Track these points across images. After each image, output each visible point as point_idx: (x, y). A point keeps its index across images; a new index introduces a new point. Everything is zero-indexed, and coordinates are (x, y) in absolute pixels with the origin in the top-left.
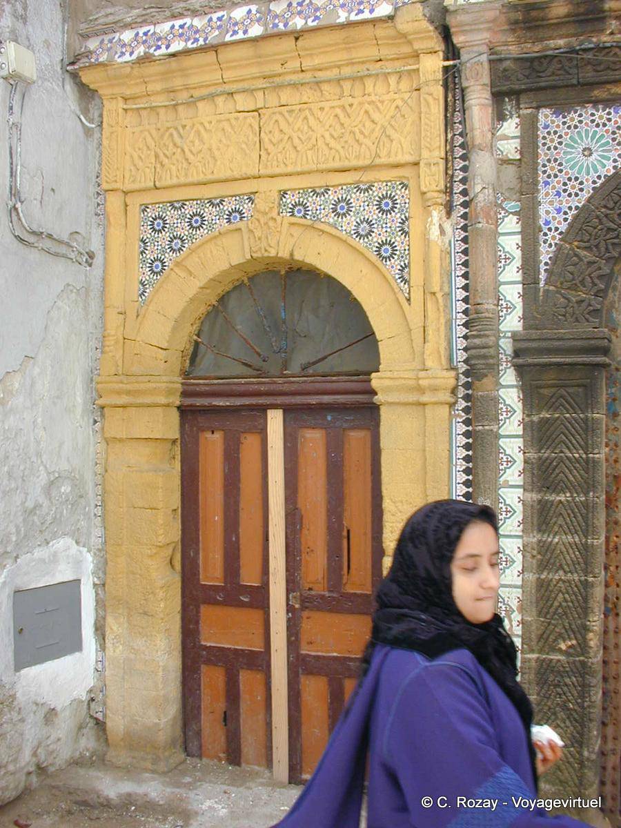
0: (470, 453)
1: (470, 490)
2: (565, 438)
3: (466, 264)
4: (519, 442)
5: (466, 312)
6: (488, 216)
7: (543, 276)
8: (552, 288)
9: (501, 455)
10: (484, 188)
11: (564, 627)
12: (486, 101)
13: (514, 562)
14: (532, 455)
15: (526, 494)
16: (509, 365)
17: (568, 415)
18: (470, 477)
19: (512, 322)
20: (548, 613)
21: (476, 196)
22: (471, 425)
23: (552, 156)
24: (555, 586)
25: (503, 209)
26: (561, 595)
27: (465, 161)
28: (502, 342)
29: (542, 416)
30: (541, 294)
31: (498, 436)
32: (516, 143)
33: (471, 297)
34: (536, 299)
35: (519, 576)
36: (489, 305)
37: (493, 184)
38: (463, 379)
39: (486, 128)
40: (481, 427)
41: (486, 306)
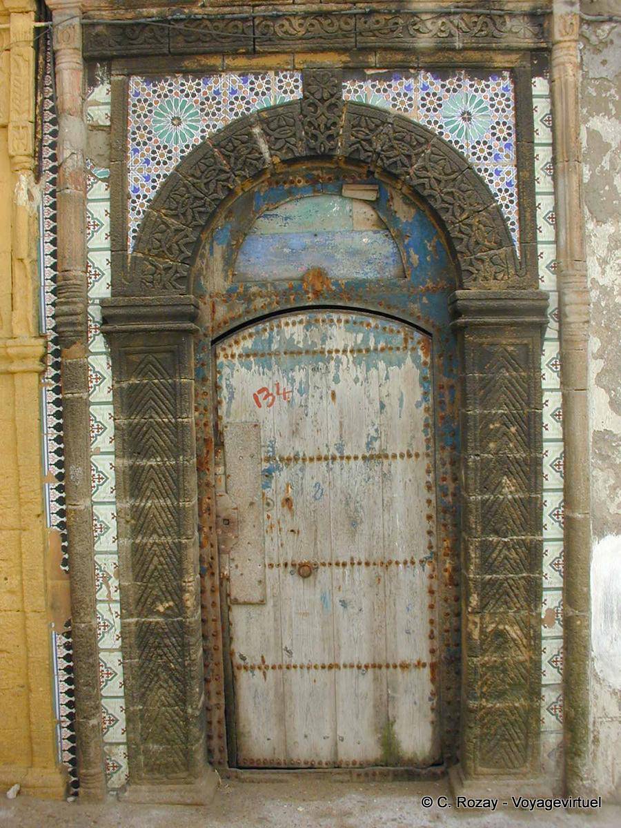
0: (61, 421)
1: (62, 458)
2: (153, 403)
3: (54, 230)
4: (109, 409)
5: (54, 279)
6: (76, 182)
7: (131, 243)
8: (140, 255)
9: (92, 423)
10: (73, 153)
11: (161, 589)
12: (77, 65)
13: (108, 528)
14: (123, 421)
15: (118, 460)
16: (98, 331)
17: (156, 381)
18: (62, 446)
19: (101, 289)
20: (144, 577)
21: (64, 161)
22: (61, 393)
23: (142, 123)
24: (150, 549)
25: (93, 175)
26: (156, 558)
27: (54, 125)
28: (91, 309)
29: (131, 382)
30: (129, 260)
31: (88, 404)
32: (107, 110)
33: (59, 264)
34: (124, 266)
35: (114, 542)
36: (77, 272)
37: (82, 150)
38: (52, 347)
39: (77, 93)
40: (70, 395)
41: (74, 273)
